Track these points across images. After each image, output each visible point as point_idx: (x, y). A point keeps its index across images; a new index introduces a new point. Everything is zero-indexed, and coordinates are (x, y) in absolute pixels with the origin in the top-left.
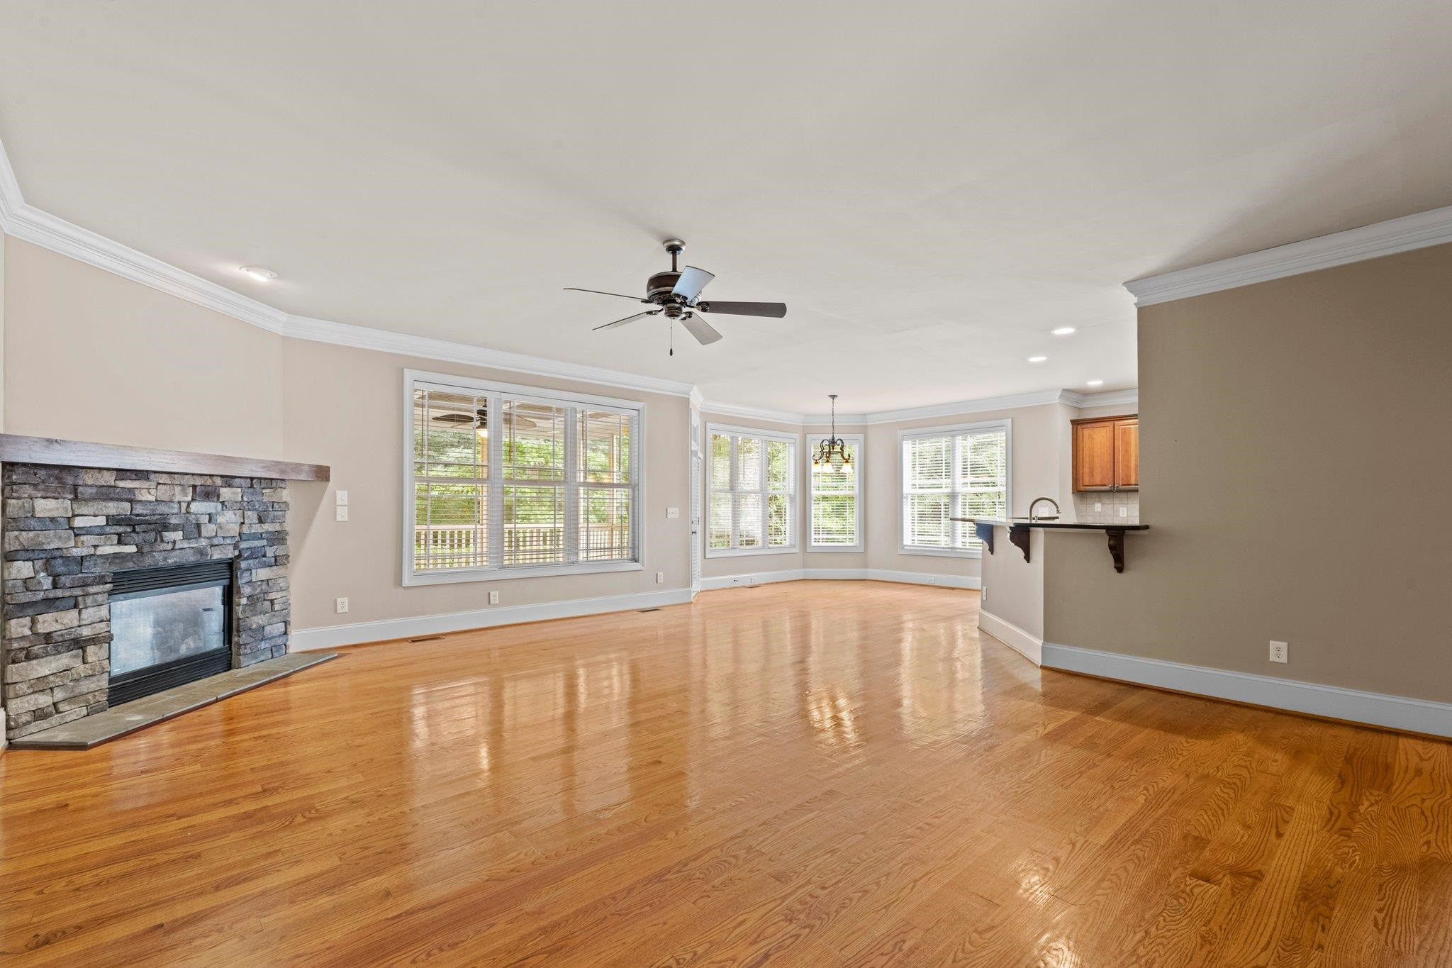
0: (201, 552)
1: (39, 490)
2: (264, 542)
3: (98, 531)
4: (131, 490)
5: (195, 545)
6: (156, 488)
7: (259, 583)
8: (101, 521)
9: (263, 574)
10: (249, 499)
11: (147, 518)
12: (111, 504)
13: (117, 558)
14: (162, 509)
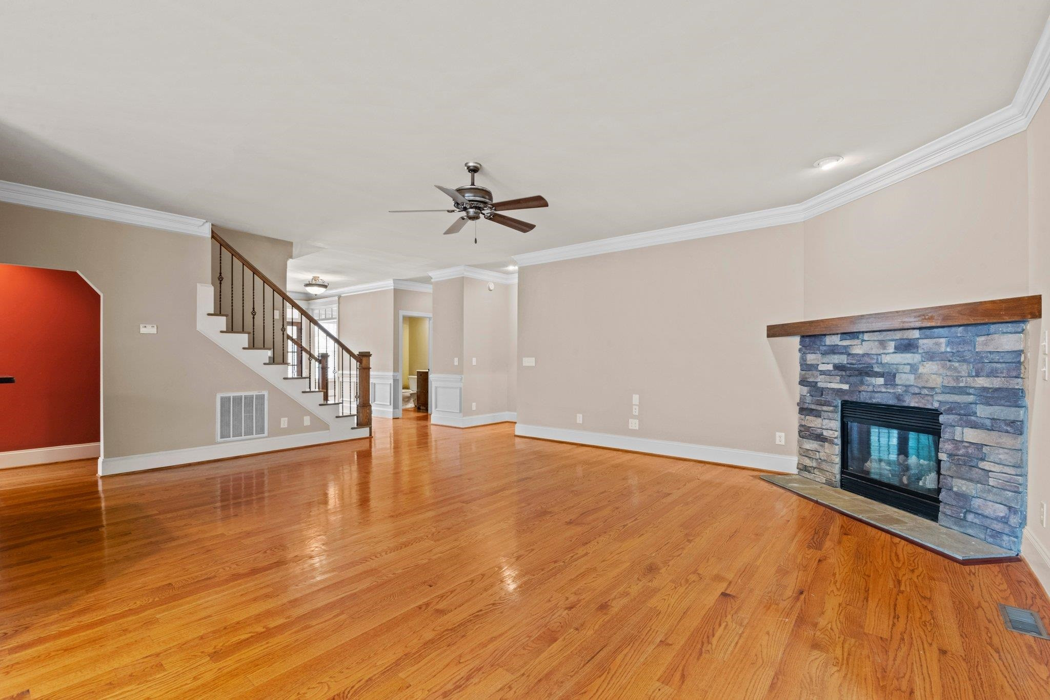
0: (899, 397)
1: (807, 349)
2: (971, 398)
3: (828, 373)
4: (846, 347)
5: (892, 391)
6: (862, 344)
7: (966, 444)
8: (830, 367)
9: (971, 435)
10: (953, 349)
11: (855, 366)
12: (836, 357)
13: (840, 392)
14: (866, 359)
